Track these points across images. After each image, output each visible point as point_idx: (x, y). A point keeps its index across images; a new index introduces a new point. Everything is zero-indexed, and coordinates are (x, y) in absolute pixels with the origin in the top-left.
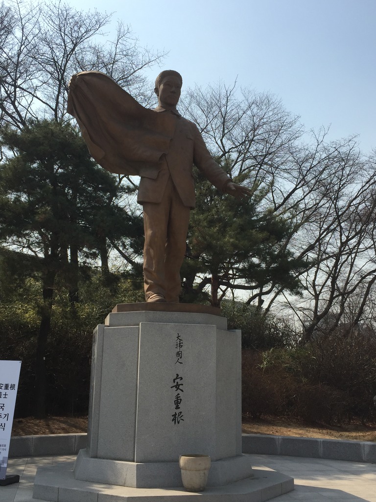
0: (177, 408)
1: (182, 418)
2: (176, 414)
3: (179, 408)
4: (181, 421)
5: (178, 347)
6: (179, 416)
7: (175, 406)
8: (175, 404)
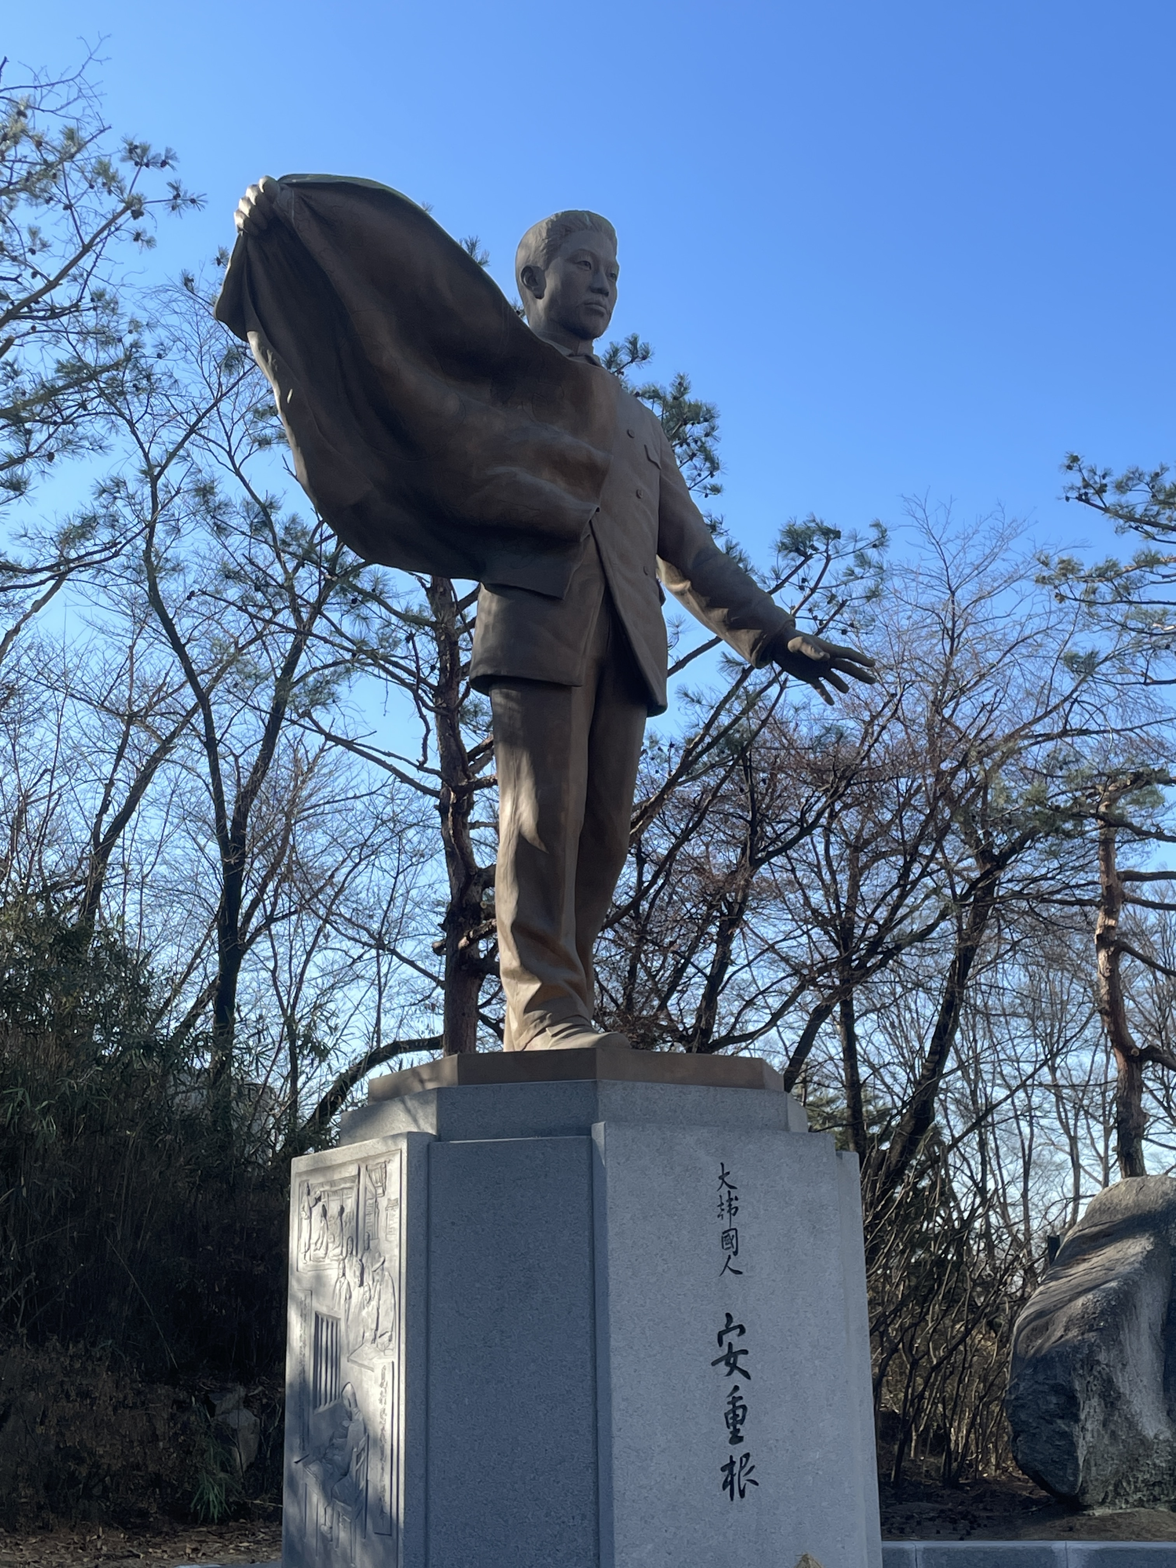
0: (736, 1438)
1: (751, 1476)
2: (732, 1463)
3: (741, 1439)
4: (752, 1488)
5: (726, 1215)
6: (742, 1468)
7: (727, 1433)
8: (729, 1425)
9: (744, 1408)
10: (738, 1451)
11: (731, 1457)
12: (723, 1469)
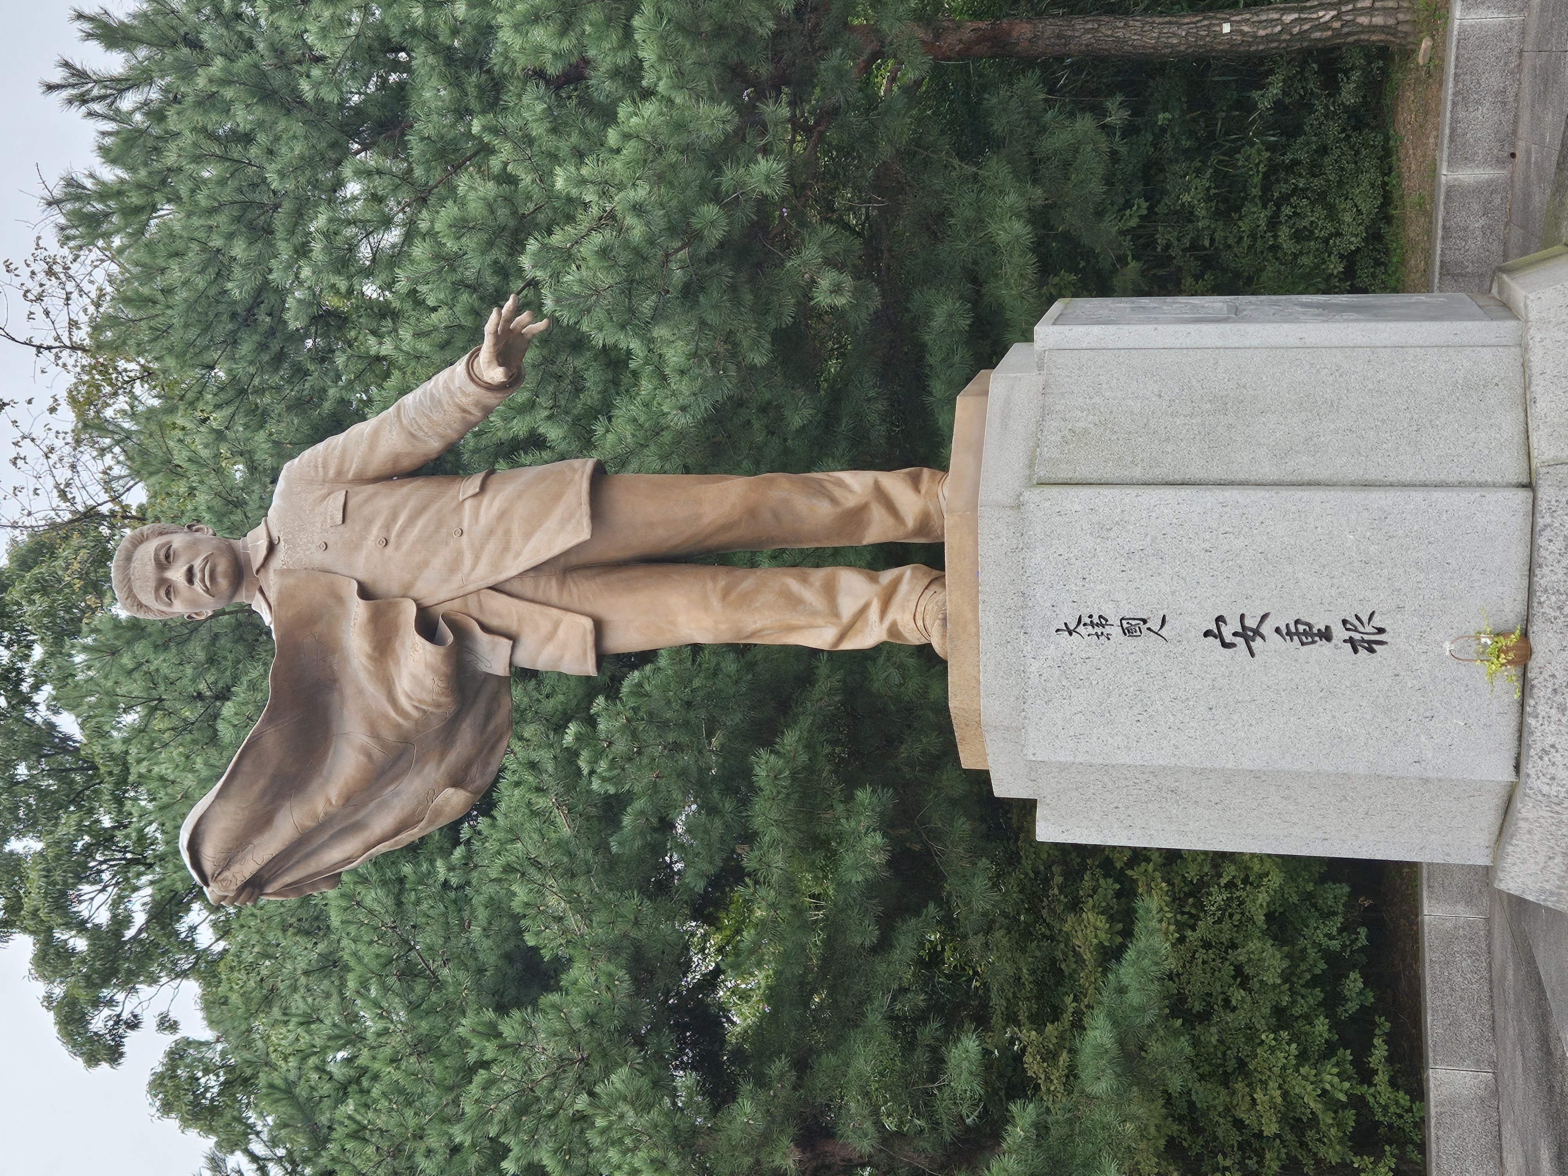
0: (1326, 635)
1: (1365, 619)
2: (1351, 640)
3: (1327, 628)
4: (1377, 622)
5: (1107, 630)
6: (1356, 630)
7: (1322, 645)
8: (1313, 642)
9: (1297, 622)
10: (1339, 633)
11: (1345, 641)
12: (1356, 651)
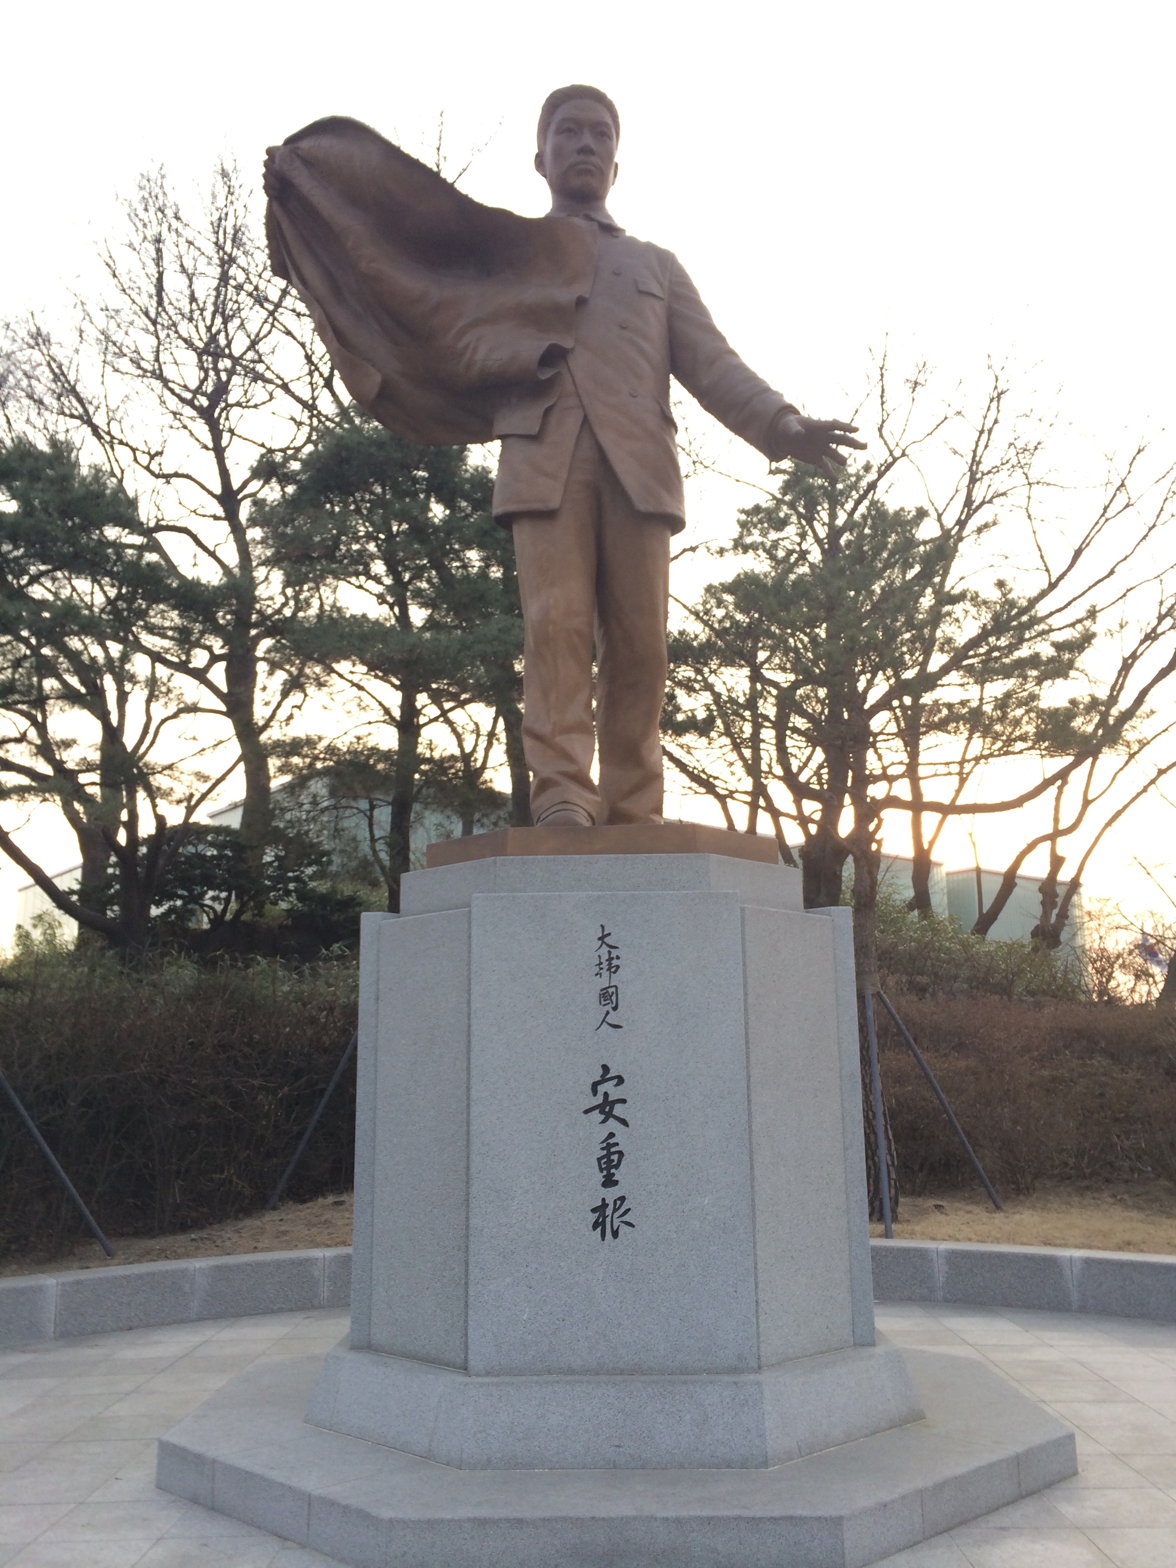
0: (609, 1182)
1: (626, 1218)
2: (604, 1205)
3: (616, 1183)
4: (624, 1230)
5: (605, 974)
6: (615, 1210)
7: (600, 1177)
8: (601, 1170)
9: (621, 1154)
10: (610, 1195)
11: (604, 1200)
12: (594, 1210)
